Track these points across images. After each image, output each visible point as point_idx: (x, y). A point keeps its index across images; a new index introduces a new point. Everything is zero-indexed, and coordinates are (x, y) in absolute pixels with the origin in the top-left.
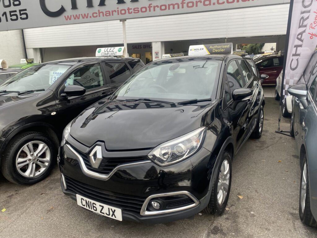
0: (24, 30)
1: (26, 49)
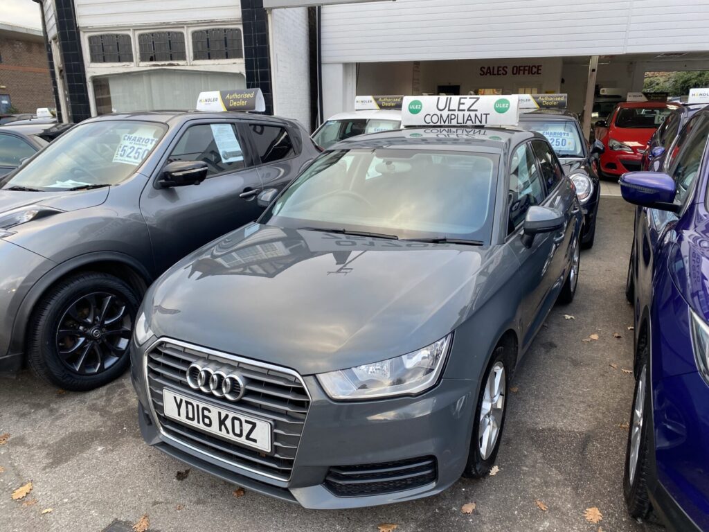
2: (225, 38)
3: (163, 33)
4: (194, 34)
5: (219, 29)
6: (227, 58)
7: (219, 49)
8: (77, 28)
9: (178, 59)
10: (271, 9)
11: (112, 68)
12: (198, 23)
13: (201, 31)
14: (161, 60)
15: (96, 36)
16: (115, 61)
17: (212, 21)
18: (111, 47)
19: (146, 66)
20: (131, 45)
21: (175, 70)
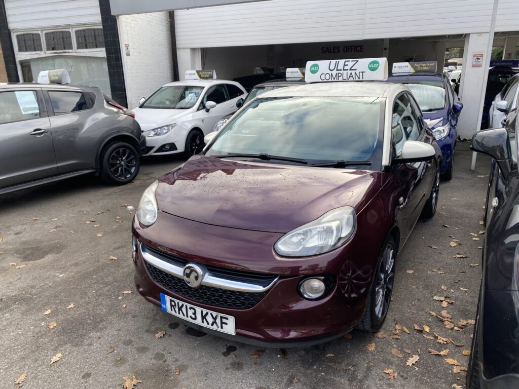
0: (175, 11)
1: (177, 51)
2: (95, 35)
3: (59, 32)
4: (77, 32)
5: (90, 29)
6: (97, 47)
7: (91, 41)
8: (9, 30)
9: (68, 49)
10: (118, 16)
11: (31, 56)
12: (77, 25)
13: (80, 31)
14: (59, 50)
15: (21, 35)
16: (32, 51)
17: (85, 24)
18: (29, 42)
19: (50, 53)
20: (40, 40)
21: (67, 56)
